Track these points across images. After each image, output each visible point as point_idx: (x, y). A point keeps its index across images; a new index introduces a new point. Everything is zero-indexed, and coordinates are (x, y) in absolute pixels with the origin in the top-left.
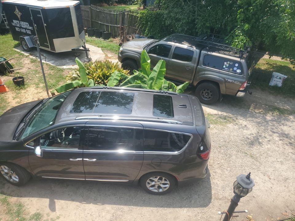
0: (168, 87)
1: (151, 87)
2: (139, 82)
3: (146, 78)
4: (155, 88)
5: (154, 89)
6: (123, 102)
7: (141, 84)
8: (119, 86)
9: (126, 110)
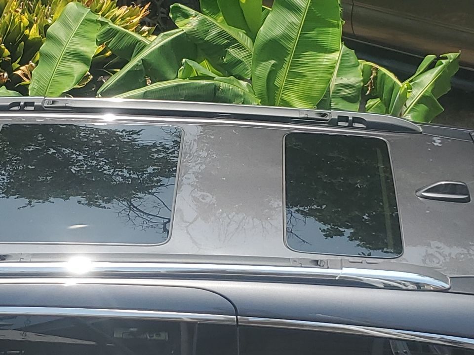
0: (363, 90)
1: (269, 96)
2: (204, 67)
3: (241, 47)
4: (291, 97)
5: (286, 104)
6: (119, 179)
7: (212, 78)
8: (94, 95)
9: (139, 220)
